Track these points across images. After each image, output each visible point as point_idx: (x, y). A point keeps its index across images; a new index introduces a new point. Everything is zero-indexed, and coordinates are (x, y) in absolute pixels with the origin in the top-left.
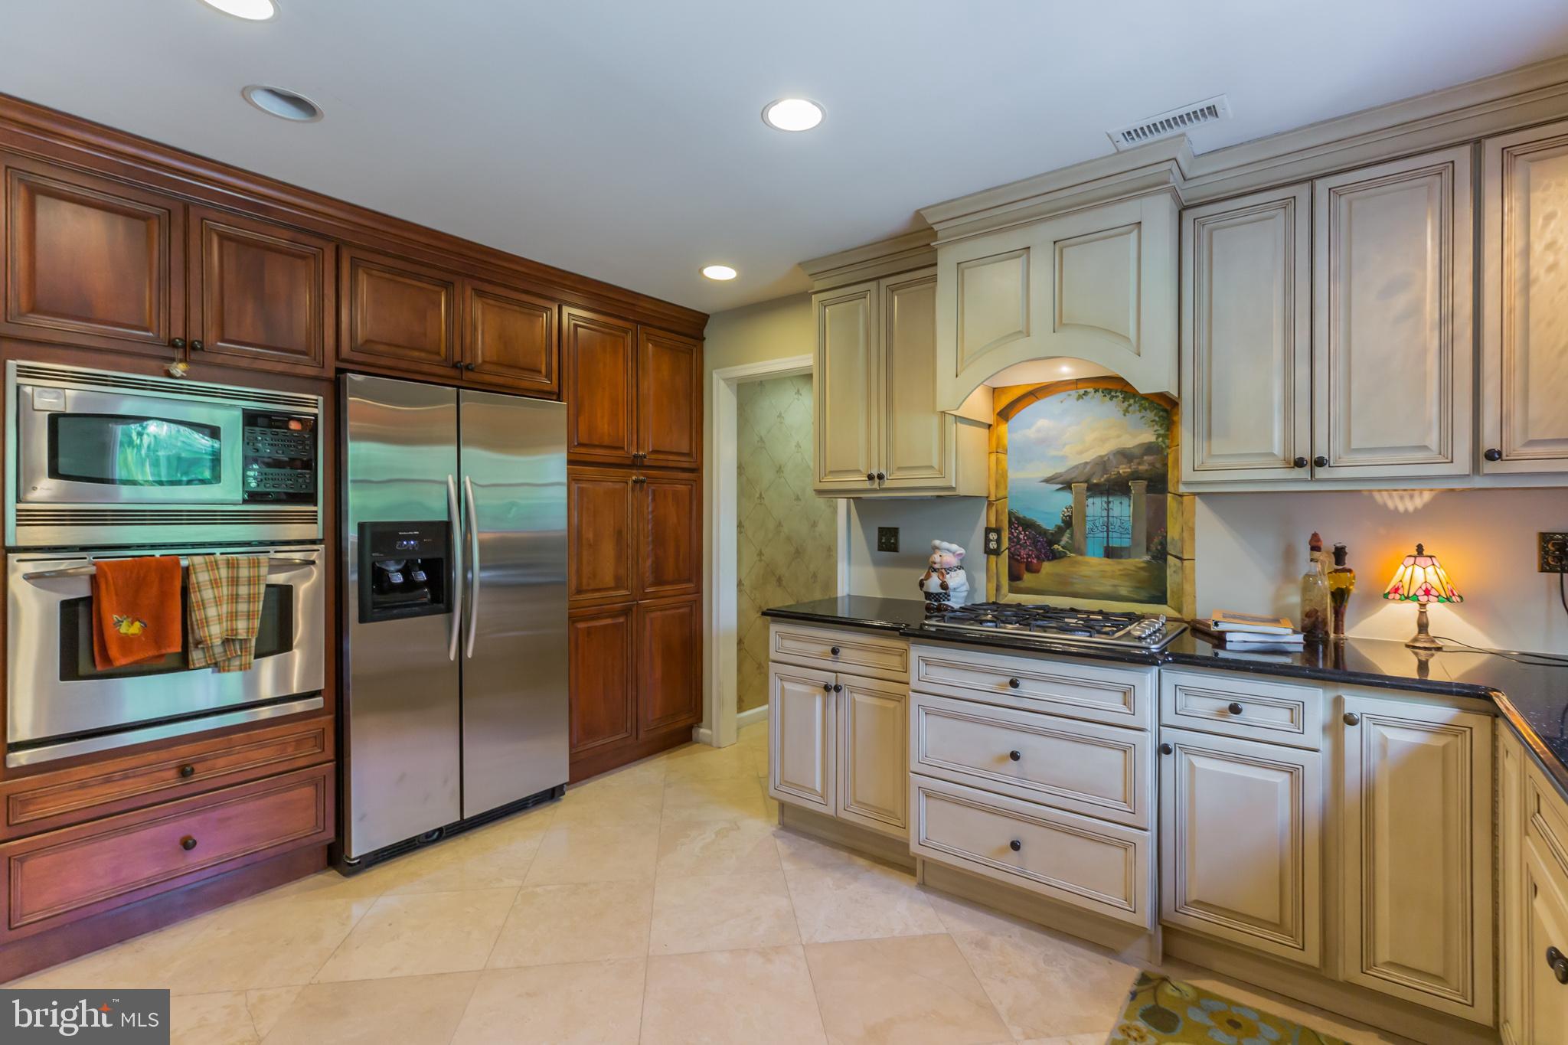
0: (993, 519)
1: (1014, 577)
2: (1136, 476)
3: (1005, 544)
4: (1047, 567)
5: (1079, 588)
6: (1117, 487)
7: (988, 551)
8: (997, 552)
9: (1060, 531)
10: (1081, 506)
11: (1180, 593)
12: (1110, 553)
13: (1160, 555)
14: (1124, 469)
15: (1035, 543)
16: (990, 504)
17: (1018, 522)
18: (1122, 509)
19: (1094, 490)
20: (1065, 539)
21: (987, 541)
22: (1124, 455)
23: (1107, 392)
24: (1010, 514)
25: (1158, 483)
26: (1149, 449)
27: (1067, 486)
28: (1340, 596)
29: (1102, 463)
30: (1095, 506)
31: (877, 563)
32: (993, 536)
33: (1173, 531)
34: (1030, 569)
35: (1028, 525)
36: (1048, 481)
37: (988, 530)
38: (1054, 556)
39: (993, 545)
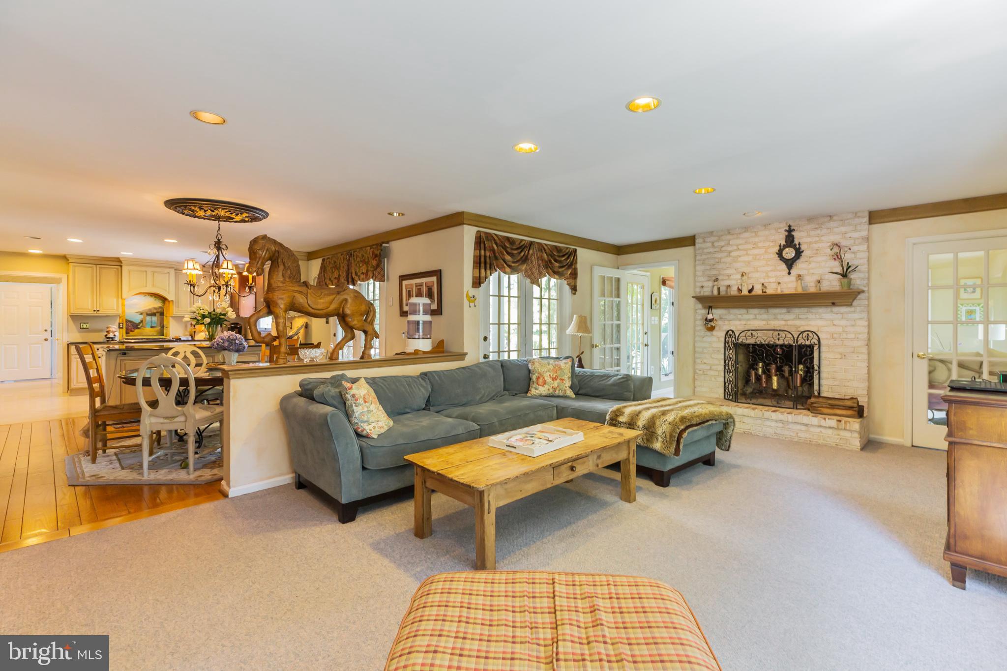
0: (121, 320)
1: (127, 333)
2: (157, 312)
3: (125, 326)
4: (136, 331)
5: (145, 334)
6: (154, 314)
7: (119, 328)
8: (122, 328)
9: (140, 323)
10: (145, 318)
11: (166, 333)
12: (152, 327)
13: (163, 327)
14: (155, 311)
15: (133, 326)
16: (120, 317)
17: (127, 321)
18: (154, 319)
19: (148, 315)
20: (141, 324)
21: (119, 325)
22: (155, 308)
23: (151, 296)
24: (126, 320)
25: (162, 314)
26: (160, 307)
27: (142, 314)
28: (195, 332)
29: (150, 310)
30: (148, 318)
31: (80, 332)
32: (121, 324)
33: (165, 323)
34: (131, 331)
35: (131, 322)
36: (137, 313)
37: (119, 324)
38: (138, 328)
39: (121, 326)
